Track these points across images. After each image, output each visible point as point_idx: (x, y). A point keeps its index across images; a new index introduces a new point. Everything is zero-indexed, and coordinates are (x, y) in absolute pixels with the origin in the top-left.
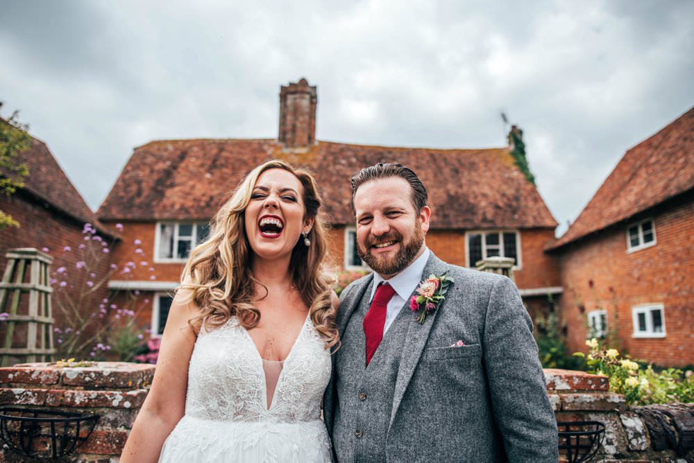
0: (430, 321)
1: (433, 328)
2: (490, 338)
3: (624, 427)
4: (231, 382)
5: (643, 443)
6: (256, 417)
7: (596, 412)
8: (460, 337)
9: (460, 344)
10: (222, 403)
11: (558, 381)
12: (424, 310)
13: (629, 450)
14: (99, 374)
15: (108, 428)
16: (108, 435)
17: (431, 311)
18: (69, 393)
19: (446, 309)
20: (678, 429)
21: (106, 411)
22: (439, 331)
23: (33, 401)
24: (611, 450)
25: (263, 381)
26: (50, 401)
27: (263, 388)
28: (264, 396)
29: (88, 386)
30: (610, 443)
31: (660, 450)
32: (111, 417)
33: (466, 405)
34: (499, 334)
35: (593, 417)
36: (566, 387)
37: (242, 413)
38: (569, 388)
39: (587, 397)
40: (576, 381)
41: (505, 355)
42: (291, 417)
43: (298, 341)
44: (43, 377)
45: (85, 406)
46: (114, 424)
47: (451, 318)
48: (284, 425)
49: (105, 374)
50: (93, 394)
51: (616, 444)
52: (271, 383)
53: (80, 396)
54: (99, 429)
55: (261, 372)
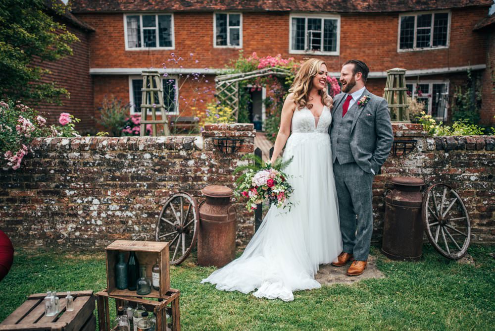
0: (362, 108)
1: (363, 109)
2: (377, 114)
3: (427, 142)
4: (307, 123)
5: (433, 148)
6: (313, 131)
7: (417, 137)
8: (369, 113)
9: (369, 115)
10: (305, 128)
11: (404, 126)
12: (361, 105)
13: (427, 150)
14: (242, 126)
15: (247, 143)
16: (247, 146)
17: (363, 106)
18: (233, 132)
19: (367, 105)
20: (447, 143)
21: (245, 138)
22: (365, 111)
23: (221, 135)
24: (421, 150)
25: (314, 122)
26: (227, 135)
27: (315, 124)
28: (315, 126)
29: (238, 130)
30: (420, 147)
31: (439, 150)
32: (248, 140)
33: (368, 130)
34: (380, 113)
35: (415, 139)
36: (407, 128)
37: (309, 130)
38: (407, 129)
39: (413, 132)
40: (411, 126)
41: (380, 119)
42: (321, 132)
43: (323, 111)
44: (223, 128)
45: (239, 136)
46: (249, 142)
47: (368, 108)
48: (320, 134)
49: (244, 126)
50: (242, 133)
51: (423, 148)
52: (316, 123)
53: (237, 134)
54: (244, 144)
55: (314, 120)
